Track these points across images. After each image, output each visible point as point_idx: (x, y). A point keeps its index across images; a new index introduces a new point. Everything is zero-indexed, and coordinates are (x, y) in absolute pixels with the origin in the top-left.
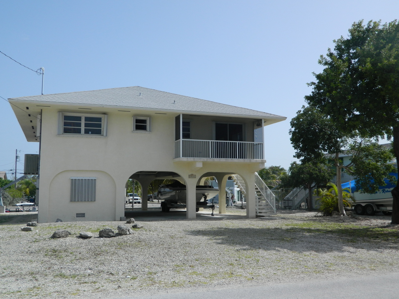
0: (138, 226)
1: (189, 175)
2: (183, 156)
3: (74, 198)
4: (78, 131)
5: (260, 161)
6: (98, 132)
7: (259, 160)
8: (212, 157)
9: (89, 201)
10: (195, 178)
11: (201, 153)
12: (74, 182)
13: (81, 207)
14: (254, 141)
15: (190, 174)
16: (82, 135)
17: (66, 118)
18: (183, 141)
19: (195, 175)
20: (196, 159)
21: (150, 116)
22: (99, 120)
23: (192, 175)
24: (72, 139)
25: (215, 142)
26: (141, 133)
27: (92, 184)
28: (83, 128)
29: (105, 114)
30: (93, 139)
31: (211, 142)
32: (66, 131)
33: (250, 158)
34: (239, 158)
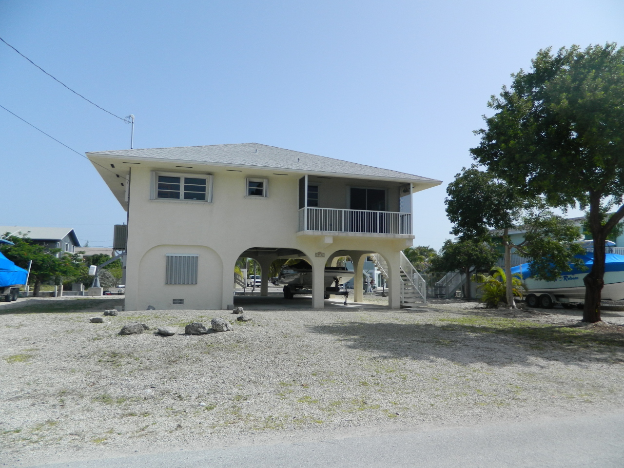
0: (245, 319)
1: (316, 253)
2: (308, 229)
3: (170, 280)
4: (176, 196)
5: (407, 237)
6: (202, 197)
7: (406, 235)
8: (345, 231)
9: (188, 284)
10: (324, 257)
11: (331, 225)
12: (170, 260)
13: (179, 291)
14: (399, 212)
15: (317, 252)
16: (180, 200)
17: (161, 178)
18: (308, 209)
19: (324, 253)
20: (325, 232)
21: (267, 178)
22: (203, 181)
23: (320, 253)
24: (169, 205)
25: (350, 211)
26: (256, 199)
27: (192, 262)
28: (182, 191)
29: (209, 174)
30: (195, 206)
31: (345, 211)
32: (161, 195)
33: (394, 233)
34: (380, 232)
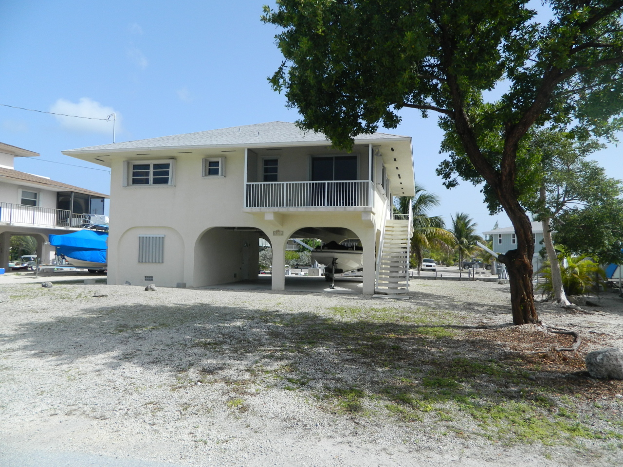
1: (274, 232)
2: (247, 206)
3: (142, 259)
4: (146, 182)
5: (362, 209)
6: (165, 181)
8: (287, 205)
10: (282, 235)
11: (290, 200)
13: (149, 269)
15: (275, 230)
16: (150, 185)
17: (135, 167)
19: (283, 232)
20: (264, 209)
21: (225, 158)
22: (167, 166)
23: (278, 231)
24: (141, 189)
25: (310, 184)
26: (213, 177)
28: (151, 177)
29: (173, 158)
30: (160, 190)
31: (287, 184)
32: (135, 182)
34: (328, 205)
